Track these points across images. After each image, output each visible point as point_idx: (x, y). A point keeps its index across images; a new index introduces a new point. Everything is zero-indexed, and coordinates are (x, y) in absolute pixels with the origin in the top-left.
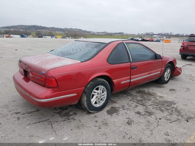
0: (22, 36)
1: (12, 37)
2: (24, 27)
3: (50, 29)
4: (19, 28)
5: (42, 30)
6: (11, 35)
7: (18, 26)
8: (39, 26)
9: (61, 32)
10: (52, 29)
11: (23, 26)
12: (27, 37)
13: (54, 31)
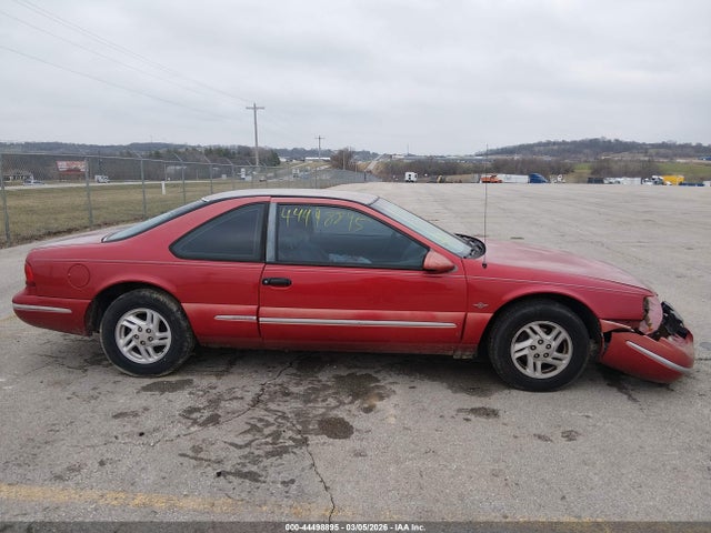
0: (534, 180)
1: (500, 182)
2: (556, 147)
3: (652, 151)
4: (540, 153)
5: (617, 157)
6: (500, 177)
7: (540, 144)
8: (609, 142)
9: (696, 161)
10: (662, 151)
11: (554, 143)
12: (549, 182)
13: (667, 157)
